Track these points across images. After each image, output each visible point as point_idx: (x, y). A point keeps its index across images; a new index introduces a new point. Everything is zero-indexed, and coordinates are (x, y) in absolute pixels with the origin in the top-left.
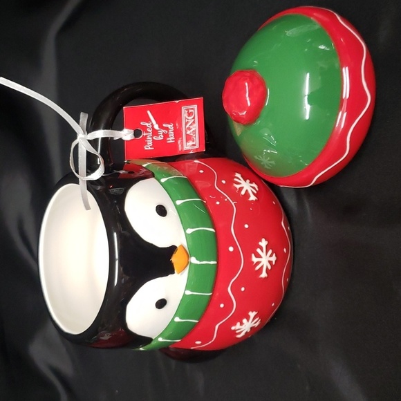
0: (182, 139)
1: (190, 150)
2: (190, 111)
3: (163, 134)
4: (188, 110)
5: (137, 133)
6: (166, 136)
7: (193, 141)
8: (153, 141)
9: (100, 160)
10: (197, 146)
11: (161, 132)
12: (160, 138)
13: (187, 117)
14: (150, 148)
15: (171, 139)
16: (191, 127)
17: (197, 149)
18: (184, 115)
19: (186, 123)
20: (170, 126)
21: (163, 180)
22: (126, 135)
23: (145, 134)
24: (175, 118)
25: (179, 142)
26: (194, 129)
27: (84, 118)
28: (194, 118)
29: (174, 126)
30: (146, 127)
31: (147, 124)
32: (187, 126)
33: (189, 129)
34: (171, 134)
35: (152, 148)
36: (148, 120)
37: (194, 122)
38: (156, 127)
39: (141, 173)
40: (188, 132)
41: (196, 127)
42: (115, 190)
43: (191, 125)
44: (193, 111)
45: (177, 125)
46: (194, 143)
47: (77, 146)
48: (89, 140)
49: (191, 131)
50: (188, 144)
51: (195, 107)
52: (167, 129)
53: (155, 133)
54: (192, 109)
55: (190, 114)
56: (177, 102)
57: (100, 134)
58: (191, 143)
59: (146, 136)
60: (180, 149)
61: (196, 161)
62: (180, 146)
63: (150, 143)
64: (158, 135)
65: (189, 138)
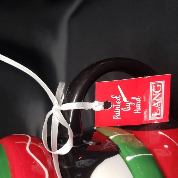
0: (148, 111)
1: (154, 121)
2: (158, 86)
3: (131, 106)
4: (156, 85)
5: (107, 105)
6: (133, 108)
7: (158, 113)
8: (121, 111)
9: (70, 133)
10: (162, 117)
11: (129, 104)
12: (128, 109)
13: (154, 91)
14: (117, 118)
15: (138, 110)
16: (157, 100)
17: (161, 119)
18: (152, 89)
19: (153, 97)
20: (138, 99)
21: (129, 158)
22: (97, 106)
23: (114, 106)
24: (143, 92)
25: (145, 113)
26: (159, 102)
27: (61, 88)
28: (161, 92)
29: (142, 99)
30: (115, 99)
31: (116, 97)
32: (154, 99)
33: (156, 102)
34: (139, 106)
35: (120, 118)
36: (118, 94)
37: (160, 96)
38: (125, 100)
39: (107, 144)
40: (154, 105)
41: (162, 100)
42: (83, 162)
43: (157, 98)
44: (160, 86)
45: (144, 98)
46: (159, 114)
47: (51, 116)
48: (62, 111)
49: (157, 103)
50: (153, 115)
51: (163, 82)
52: (135, 101)
53: (123, 105)
54: (160, 84)
55: (157, 89)
56: (147, 77)
57: (73, 106)
58: (156, 114)
59: (115, 107)
60: (145, 119)
61: (160, 133)
62: (145, 116)
63: (118, 113)
64: (126, 107)
65: (154, 109)
